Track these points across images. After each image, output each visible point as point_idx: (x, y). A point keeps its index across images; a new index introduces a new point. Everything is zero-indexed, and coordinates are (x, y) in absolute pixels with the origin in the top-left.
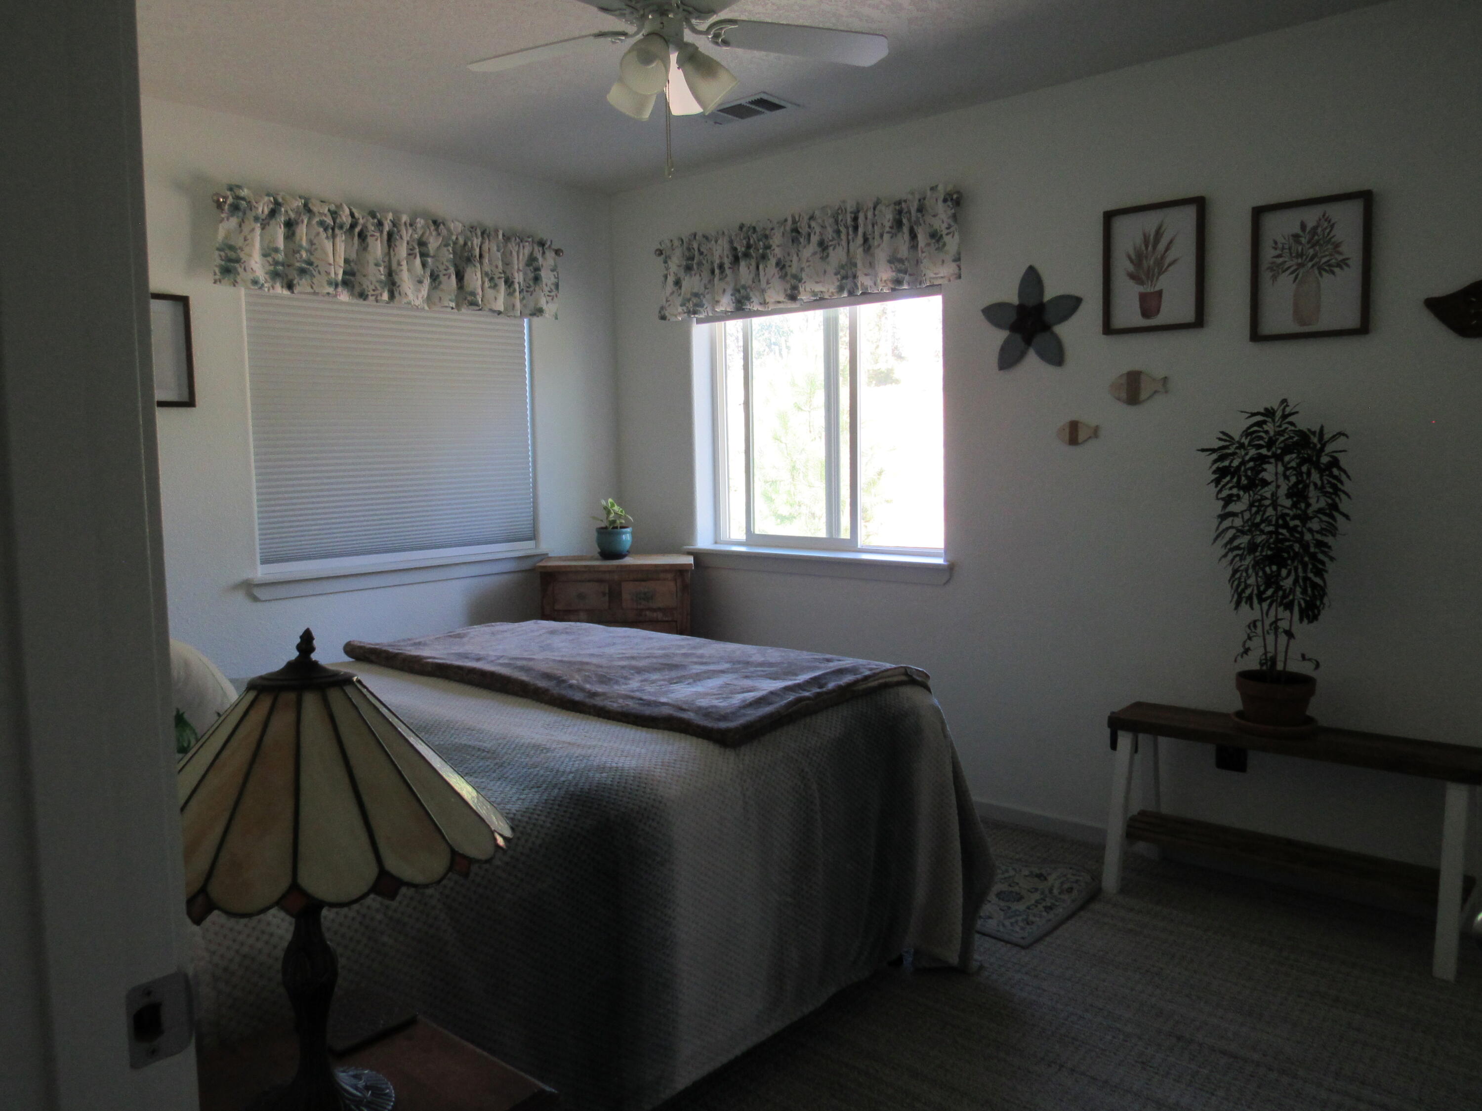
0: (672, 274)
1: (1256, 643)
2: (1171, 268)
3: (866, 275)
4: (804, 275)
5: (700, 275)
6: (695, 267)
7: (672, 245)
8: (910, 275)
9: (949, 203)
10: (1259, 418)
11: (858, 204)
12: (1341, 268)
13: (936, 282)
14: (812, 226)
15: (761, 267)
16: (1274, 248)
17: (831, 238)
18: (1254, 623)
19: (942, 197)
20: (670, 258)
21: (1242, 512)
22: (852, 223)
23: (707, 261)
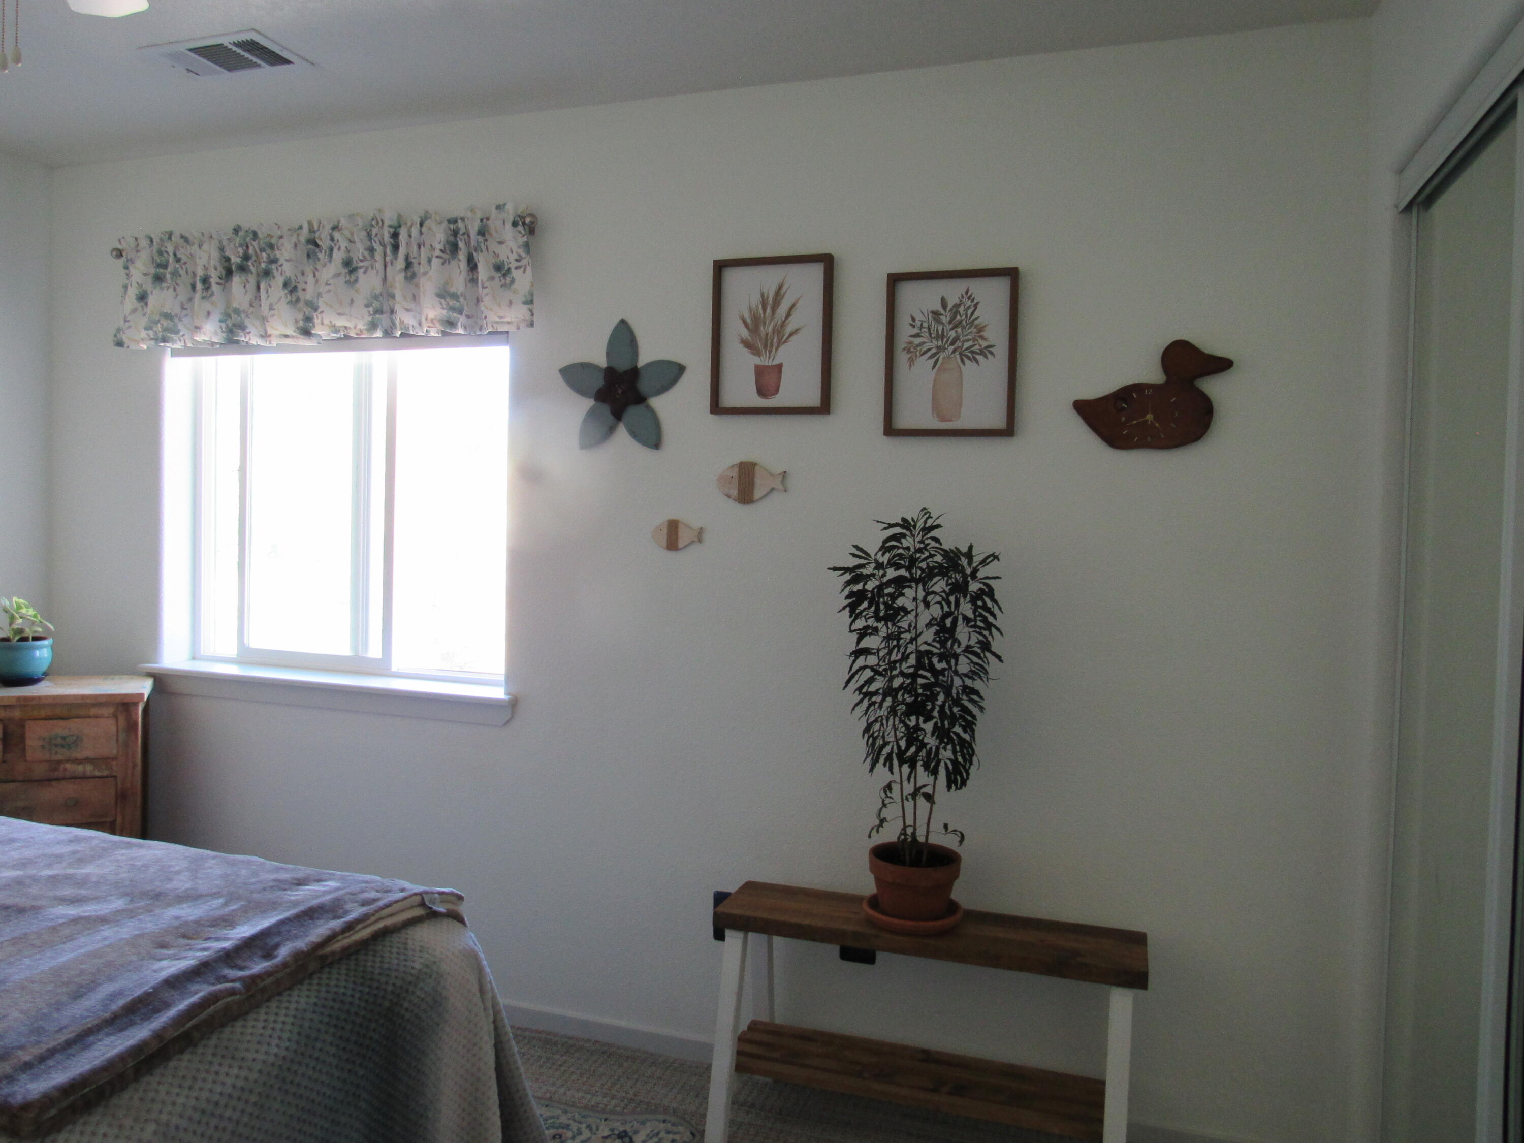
0: (134, 284)
1: (892, 812)
2: (793, 338)
3: (407, 310)
4: (321, 303)
5: (175, 290)
6: (168, 276)
7: (138, 245)
8: (468, 317)
9: (520, 228)
10: (898, 530)
11: (399, 216)
12: (986, 357)
13: (501, 328)
14: (336, 239)
15: (262, 286)
16: (911, 325)
17: (361, 257)
18: (888, 787)
19: (511, 219)
20: (133, 263)
21: (879, 650)
22: (392, 241)
23: (187, 272)
